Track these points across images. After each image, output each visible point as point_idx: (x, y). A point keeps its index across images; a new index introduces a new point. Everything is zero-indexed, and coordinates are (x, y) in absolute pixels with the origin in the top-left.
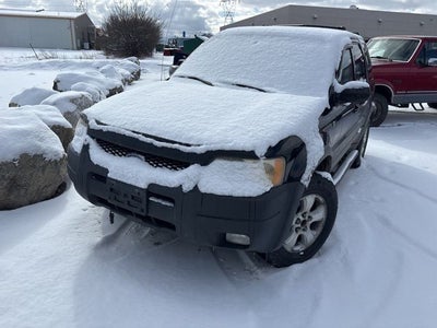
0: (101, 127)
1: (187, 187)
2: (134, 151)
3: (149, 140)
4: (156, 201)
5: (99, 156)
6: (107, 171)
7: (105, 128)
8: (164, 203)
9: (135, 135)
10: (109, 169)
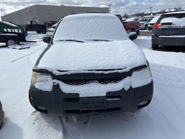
0: (65, 73)
1: (127, 88)
2: (90, 80)
3: (100, 72)
4: (111, 100)
5: (67, 88)
6: (78, 94)
7: (69, 73)
8: (115, 99)
9: (91, 72)
10: (79, 93)
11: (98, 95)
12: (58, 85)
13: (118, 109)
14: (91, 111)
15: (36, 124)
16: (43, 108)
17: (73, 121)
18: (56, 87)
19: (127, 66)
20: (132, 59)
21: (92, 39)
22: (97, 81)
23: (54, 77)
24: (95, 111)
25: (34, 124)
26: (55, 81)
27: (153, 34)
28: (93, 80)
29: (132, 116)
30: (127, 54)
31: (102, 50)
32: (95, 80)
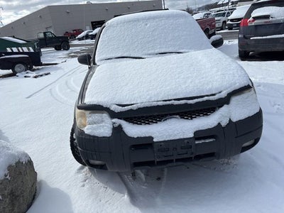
0: (129, 107)
1: (224, 123)
2: (166, 115)
5: (133, 130)
6: (152, 138)
7: (134, 107)
8: (207, 141)
9: (168, 102)
10: (153, 136)
11: (182, 137)
12: (120, 126)
13: (212, 155)
14: (172, 161)
15: (87, 186)
16: (97, 162)
17: (139, 177)
18: (118, 130)
19: (222, 89)
20: (227, 78)
21: (157, 51)
22: (178, 116)
23: (113, 115)
24: (177, 160)
25: (83, 186)
26: (115, 120)
27: (240, 36)
28: (171, 115)
29: (228, 163)
30: (218, 71)
31: (177, 67)
32: (174, 114)
